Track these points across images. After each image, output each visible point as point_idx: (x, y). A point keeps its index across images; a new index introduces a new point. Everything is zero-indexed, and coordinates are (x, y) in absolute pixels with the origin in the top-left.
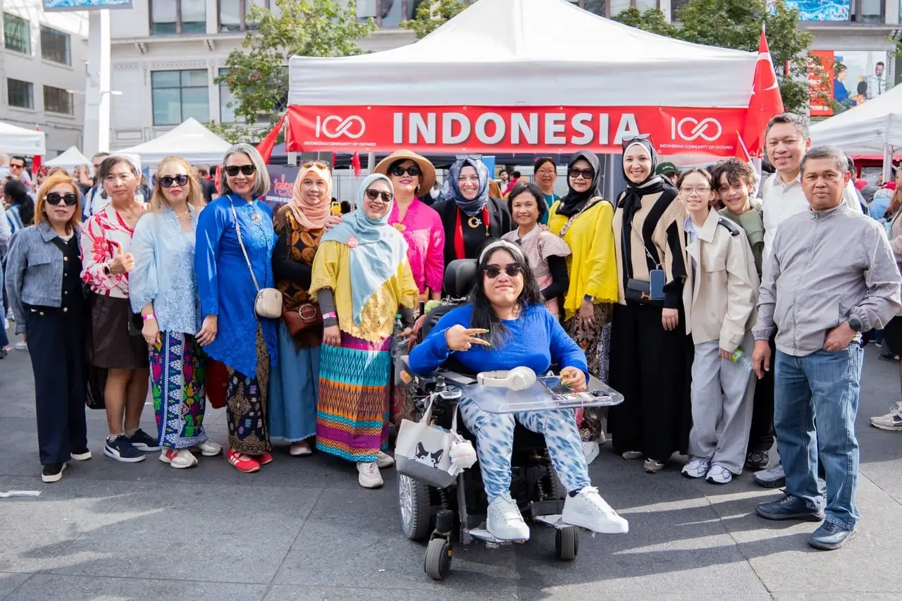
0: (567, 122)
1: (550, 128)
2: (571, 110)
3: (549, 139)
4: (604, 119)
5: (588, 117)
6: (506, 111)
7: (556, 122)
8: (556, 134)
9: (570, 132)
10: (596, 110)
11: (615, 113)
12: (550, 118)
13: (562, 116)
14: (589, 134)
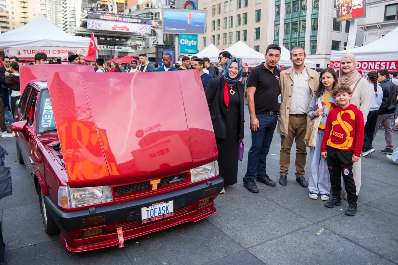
0: (380, 64)
1: (376, 65)
2: (381, 62)
3: (376, 68)
4: (388, 63)
5: (384, 63)
6: (368, 62)
7: (378, 64)
8: (378, 67)
9: (380, 66)
10: (386, 62)
11: (390, 62)
12: (377, 63)
13: (379, 63)
14: (384, 66)
